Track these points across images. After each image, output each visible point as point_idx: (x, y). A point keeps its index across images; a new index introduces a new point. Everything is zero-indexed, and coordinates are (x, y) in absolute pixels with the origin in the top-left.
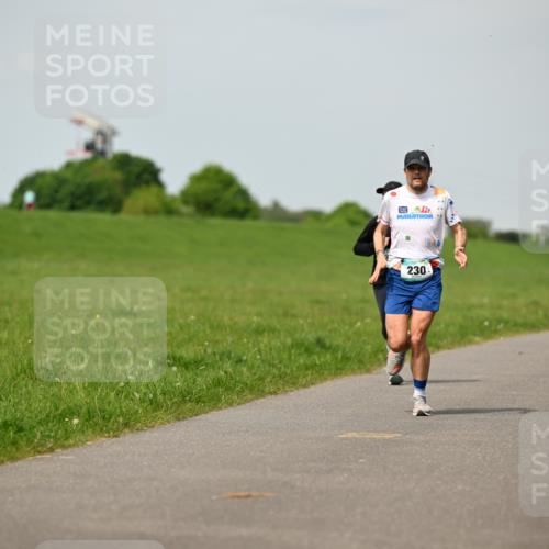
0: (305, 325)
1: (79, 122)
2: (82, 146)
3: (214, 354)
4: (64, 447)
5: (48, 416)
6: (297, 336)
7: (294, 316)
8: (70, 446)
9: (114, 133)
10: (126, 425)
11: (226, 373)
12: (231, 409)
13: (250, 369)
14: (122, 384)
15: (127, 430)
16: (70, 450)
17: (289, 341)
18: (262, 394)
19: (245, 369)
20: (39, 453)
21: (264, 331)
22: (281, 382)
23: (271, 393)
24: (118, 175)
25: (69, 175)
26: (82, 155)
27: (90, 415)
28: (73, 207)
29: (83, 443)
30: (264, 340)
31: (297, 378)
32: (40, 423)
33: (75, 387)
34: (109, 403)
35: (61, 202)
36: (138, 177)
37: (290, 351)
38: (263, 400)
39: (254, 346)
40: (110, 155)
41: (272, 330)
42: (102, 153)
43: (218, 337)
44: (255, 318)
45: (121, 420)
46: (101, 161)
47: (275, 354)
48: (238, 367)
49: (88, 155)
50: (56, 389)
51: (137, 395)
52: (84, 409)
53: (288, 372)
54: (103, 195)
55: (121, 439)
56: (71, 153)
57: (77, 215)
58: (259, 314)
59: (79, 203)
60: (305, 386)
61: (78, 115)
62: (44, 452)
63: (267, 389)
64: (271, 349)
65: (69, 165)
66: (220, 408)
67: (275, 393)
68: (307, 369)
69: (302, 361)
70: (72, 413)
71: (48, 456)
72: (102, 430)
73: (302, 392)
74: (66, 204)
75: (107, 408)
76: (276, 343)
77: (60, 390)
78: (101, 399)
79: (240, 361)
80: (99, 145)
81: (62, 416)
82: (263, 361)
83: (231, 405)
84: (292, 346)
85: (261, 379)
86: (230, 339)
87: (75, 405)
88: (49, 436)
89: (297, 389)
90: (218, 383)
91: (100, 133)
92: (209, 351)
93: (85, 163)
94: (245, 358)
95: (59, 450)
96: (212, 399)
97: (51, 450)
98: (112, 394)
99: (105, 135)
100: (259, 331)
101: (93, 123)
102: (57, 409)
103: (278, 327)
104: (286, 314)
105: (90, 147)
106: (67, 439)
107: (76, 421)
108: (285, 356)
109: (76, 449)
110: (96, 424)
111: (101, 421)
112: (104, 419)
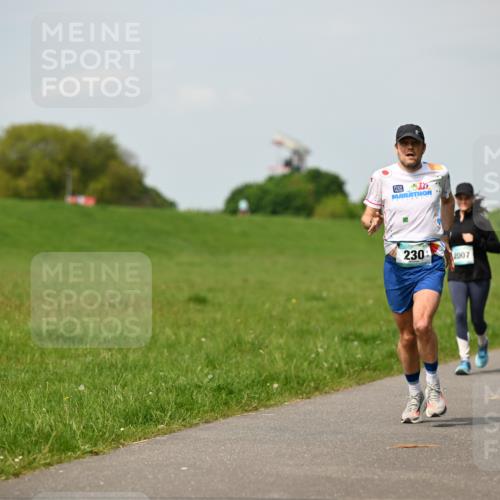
1: (279, 144)
2: (282, 163)
3: (388, 331)
4: (266, 407)
5: (253, 381)
8: (271, 406)
9: (307, 152)
10: (317, 389)
14: (313, 356)
15: (317, 393)
16: (271, 409)
20: (246, 411)
24: (311, 186)
25: (271, 186)
26: (281, 170)
27: (287, 381)
28: (274, 212)
29: (281, 404)
32: (247, 387)
33: (275, 359)
34: (303, 370)
35: (265, 208)
36: (327, 188)
40: (304, 171)
42: (298, 169)
45: (312, 384)
46: (297, 176)
49: (287, 170)
50: (260, 360)
51: (326, 365)
52: (283, 376)
53: (448, 345)
54: (298, 202)
55: (312, 400)
56: (272, 168)
59: (279, 209)
61: (278, 137)
62: (250, 411)
65: (271, 179)
66: (393, 375)
70: (273, 378)
71: (253, 414)
72: (296, 393)
74: (269, 209)
75: (301, 374)
77: (263, 360)
78: (297, 368)
80: (295, 162)
81: (265, 382)
87: (276, 373)
88: (254, 398)
91: (296, 152)
92: (384, 329)
93: (284, 177)
95: (262, 409)
96: (387, 368)
97: (256, 409)
98: (306, 364)
99: (300, 154)
101: (291, 145)
102: (261, 376)
105: (288, 164)
106: (269, 400)
107: (276, 385)
108: (446, 333)
109: (276, 408)
110: (292, 388)
111: (296, 385)
112: (298, 383)
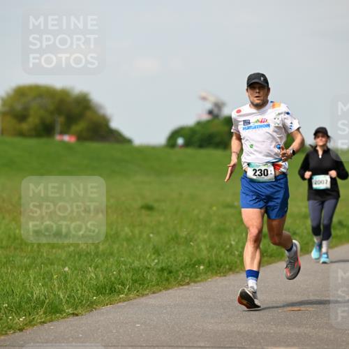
1: (204, 99)
2: (206, 112)
4: (195, 282)
5: (186, 264)
8: (199, 281)
9: (224, 104)
10: (230, 269)
14: (228, 246)
15: (231, 273)
16: (198, 284)
20: (182, 285)
25: (199, 128)
26: (206, 117)
27: (210, 264)
28: (201, 146)
29: (206, 280)
32: (182, 268)
33: (201, 248)
34: (221, 257)
39: (303, 225)
40: (221, 118)
42: (217, 116)
45: (227, 266)
46: (216, 121)
49: (210, 117)
50: (191, 249)
51: (237, 253)
52: (207, 261)
54: (218, 139)
55: (227, 278)
56: (199, 115)
59: (204, 144)
61: (204, 94)
62: (184, 285)
65: (199, 123)
70: (199, 262)
71: (186, 287)
72: (216, 272)
74: (197, 144)
75: (219, 260)
77: (193, 249)
78: (216, 255)
80: (216, 112)
81: (194, 265)
87: (202, 259)
88: (186, 276)
91: (216, 105)
93: (208, 122)
95: (192, 284)
97: (188, 284)
98: (223, 253)
99: (219, 106)
101: (212, 99)
102: (191, 261)
105: (210, 112)
106: (197, 277)
107: (202, 267)
109: (202, 284)
110: (214, 269)
111: (216, 267)
112: (218, 266)
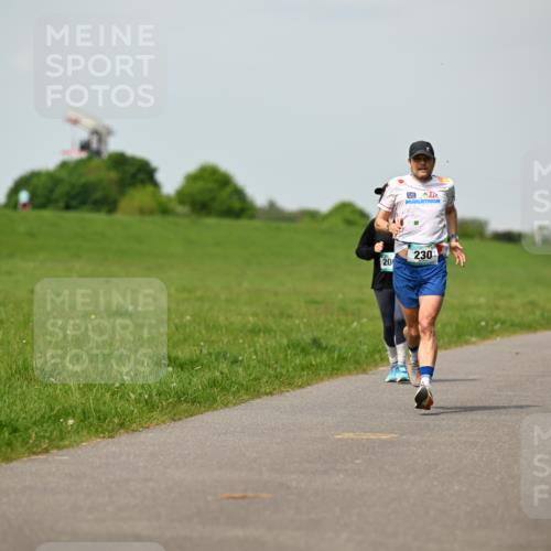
0: (302, 326)
1: (75, 122)
2: (77, 146)
3: (210, 354)
4: (59, 448)
5: (43, 417)
6: (294, 336)
7: (290, 316)
8: (66, 447)
9: (109, 132)
10: (122, 425)
11: (222, 373)
12: (227, 409)
13: (246, 368)
14: (117, 385)
15: (122, 431)
16: (65, 451)
17: (285, 341)
18: (258, 395)
19: (240, 370)
20: (34, 453)
21: (260, 331)
22: (277, 382)
23: (267, 394)
24: (113, 175)
25: (64, 174)
26: (77, 155)
27: (85, 416)
28: (68, 207)
29: (78, 445)
30: (260, 340)
31: (293, 378)
32: (35, 423)
33: (70, 387)
34: (105, 403)
35: (56, 201)
36: (134, 176)
37: (286, 351)
38: (258, 401)
39: (250, 347)
40: (105, 155)
41: (268, 331)
42: (98, 153)
43: (214, 337)
44: (251, 319)
45: (116, 420)
46: (96, 162)
47: (271, 355)
48: (234, 366)
49: (84, 155)
50: (51, 390)
51: (133, 396)
52: (79, 410)
53: (284, 372)
54: (98, 195)
55: (116, 440)
56: (66, 152)
57: (71, 215)
58: (255, 315)
59: (74, 203)
60: (301, 387)
61: (73, 115)
62: (40, 453)
63: (263, 390)
64: (267, 350)
65: (64, 165)
66: (216, 409)
67: (271, 394)
68: (303, 369)
69: (298, 361)
70: (67, 413)
71: (43, 457)
72: (97, 430)
73: (298, 392)
74: (62, 204)
75: (103, 408)
76: (272, 343)
77: (55, 390)
78: (97, 400)
79: (235, 361)
80: (94, 145)
81: (57, 417)
82: (259, 362)
83: (226, 406)
84: (288, 346)
85: (257, 379)
86: (226, 341)
87: (70, 406)
88: (44, 437)
89: (293, 389)
90: (214, 383)
91: (95, 132)
92: (205, 351)
93: (80, 163)
94: (240, 358)
95: (55, 451)
96: (208, 400)
97: (46, 451)
98: (108, 395)
99: (100, 134)
100: (255, 331)
101: (89, 123)
102: (52, 410)
103: (274, 327)
104: (282, 314)
105: (85, 146)
106: (62, 439)
107: (71, 422)
108: (282, 356)
109: (71, 449)
110: (91, 425)
111: (96, 422)
112: (99, 419)
